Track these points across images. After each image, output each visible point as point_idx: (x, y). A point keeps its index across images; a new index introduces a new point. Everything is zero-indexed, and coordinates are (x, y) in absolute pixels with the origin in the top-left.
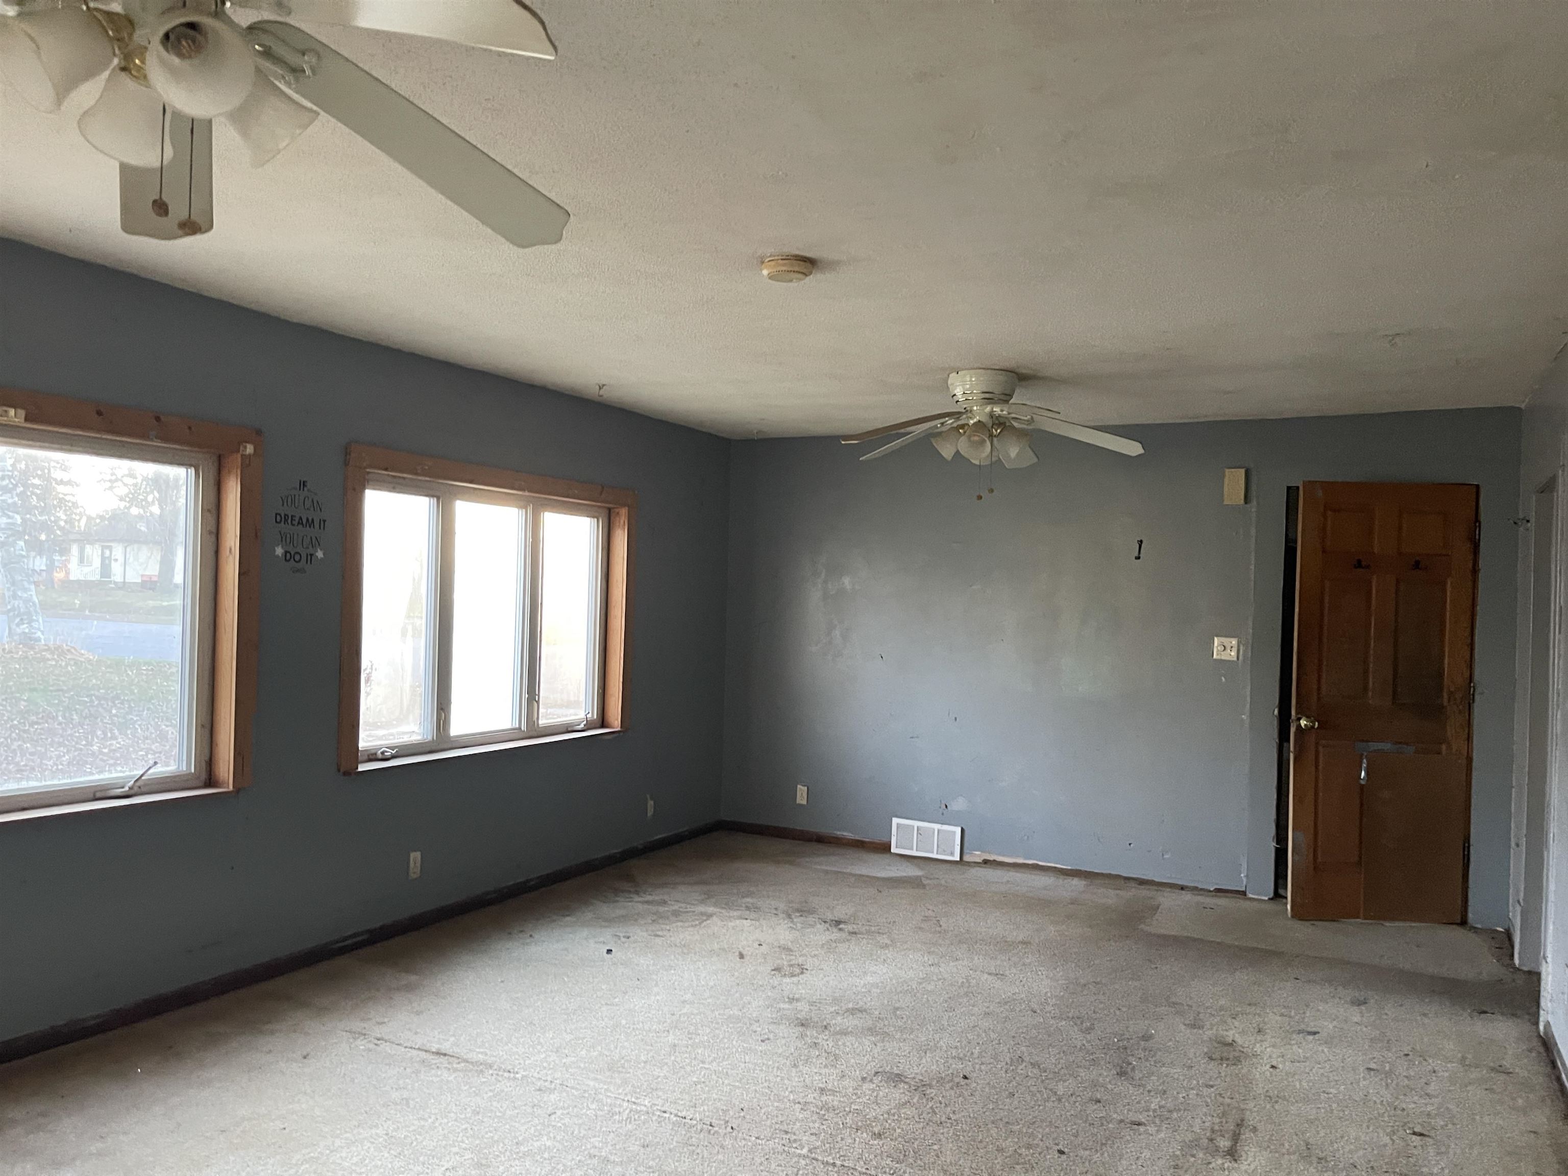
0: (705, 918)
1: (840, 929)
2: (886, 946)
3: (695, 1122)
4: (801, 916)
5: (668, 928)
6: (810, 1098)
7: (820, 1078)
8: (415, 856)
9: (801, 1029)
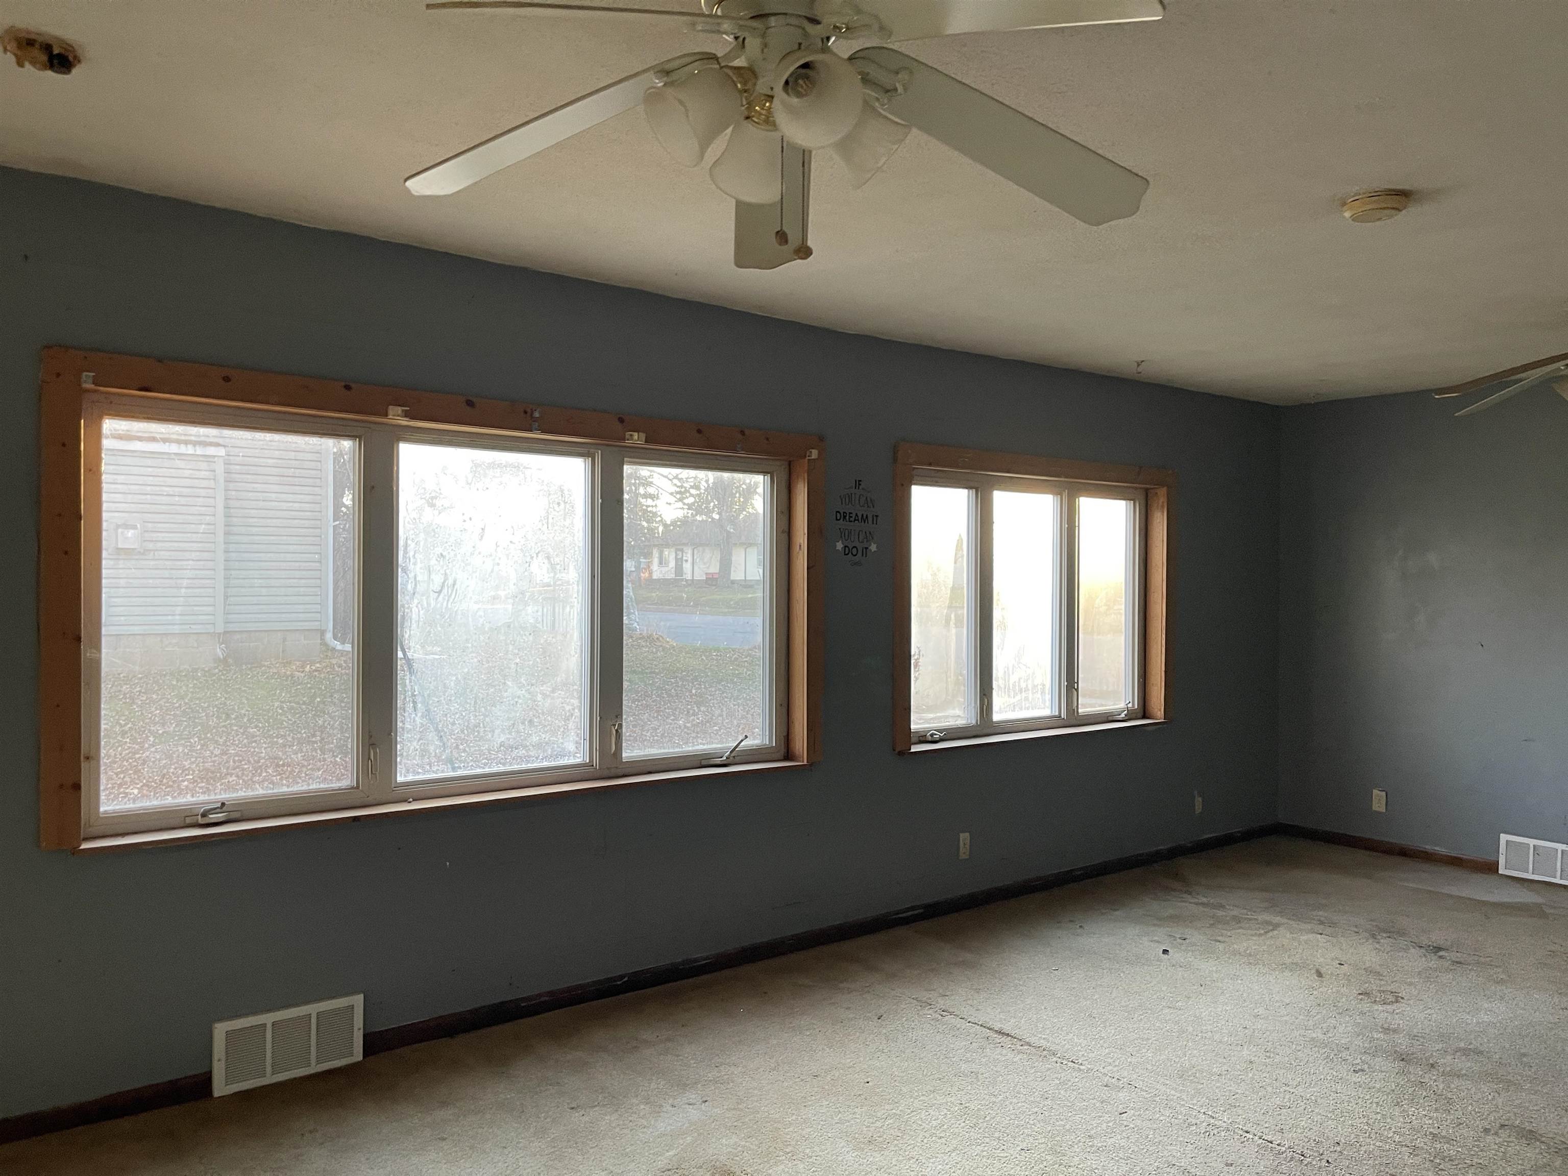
0: (1271, 928)
1: (1441, 957)
2: (1501, 982)
3: (1284, 1149)
4: (1389, 937)
5: (1229, 934)
6: (1419, 1143)
7: (1431, 1122)
8: (964, 837)
9: (1402, 1064)
